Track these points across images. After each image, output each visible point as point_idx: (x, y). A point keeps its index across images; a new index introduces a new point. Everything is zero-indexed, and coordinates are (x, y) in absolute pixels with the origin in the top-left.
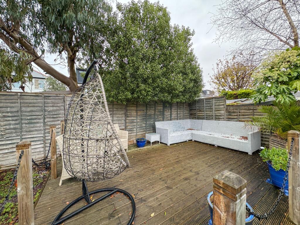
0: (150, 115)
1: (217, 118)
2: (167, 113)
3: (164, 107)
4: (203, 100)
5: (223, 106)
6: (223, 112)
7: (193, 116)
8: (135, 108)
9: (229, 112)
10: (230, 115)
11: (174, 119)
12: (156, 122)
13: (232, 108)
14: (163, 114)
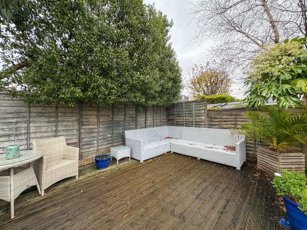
0: (118, 122)
2: (141, 119)
3: (137, 111)
4: (182, 103)
5: (203, 111)
6: (204, 118)
7: (171, 122)
9: (211, 118)
10: (211, 121)
11: (150, 126)
12: (125, 131)
13: (213, 113)
14: (136, 121)
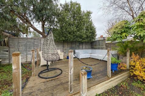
0: (73, 47)
1: (102, 49)
3: (79, 44)
5: (104, 44)
8: (67, 44)
10: (107, 47)
11: (84, 49)
13: (108, 44)
14: (79, 47)
